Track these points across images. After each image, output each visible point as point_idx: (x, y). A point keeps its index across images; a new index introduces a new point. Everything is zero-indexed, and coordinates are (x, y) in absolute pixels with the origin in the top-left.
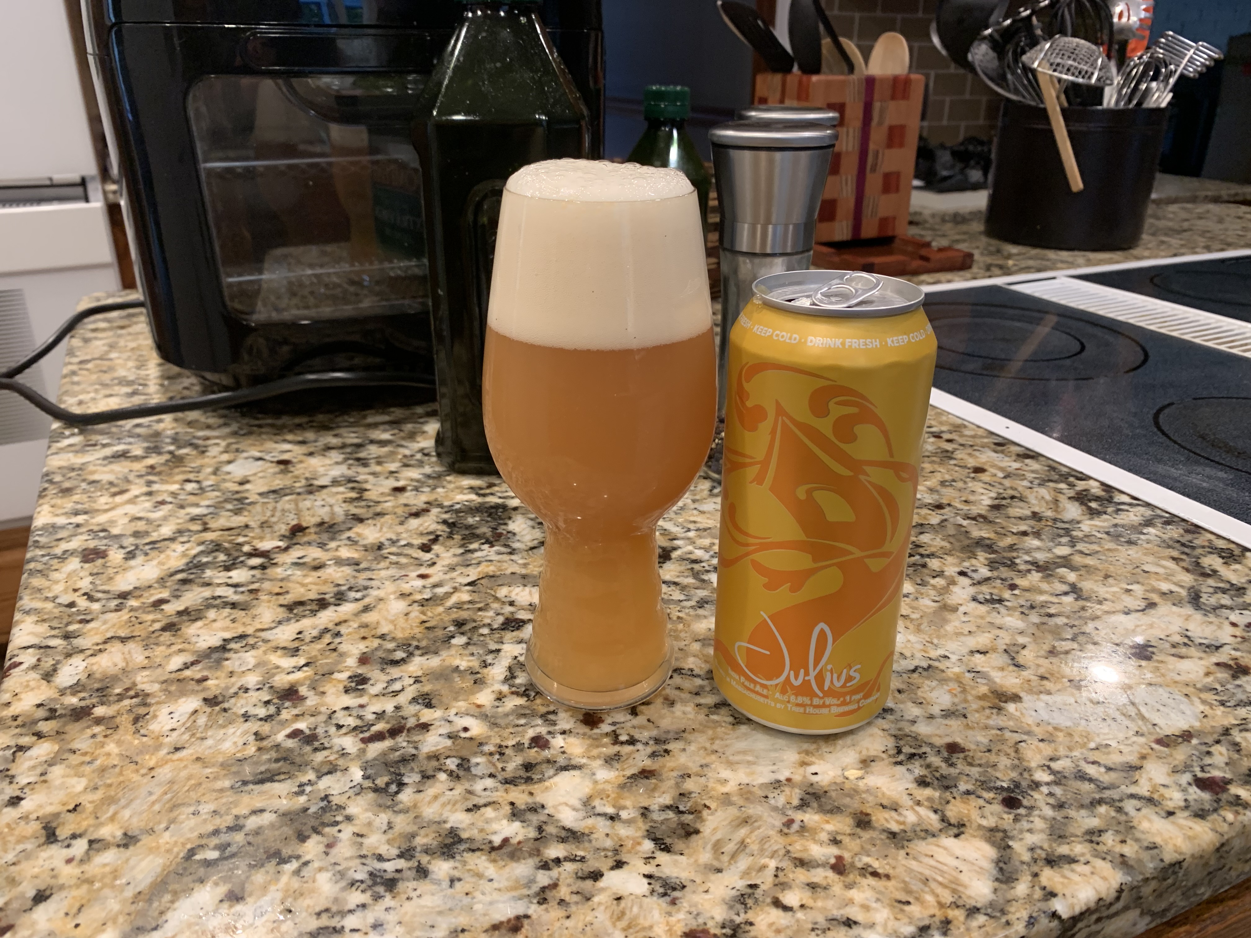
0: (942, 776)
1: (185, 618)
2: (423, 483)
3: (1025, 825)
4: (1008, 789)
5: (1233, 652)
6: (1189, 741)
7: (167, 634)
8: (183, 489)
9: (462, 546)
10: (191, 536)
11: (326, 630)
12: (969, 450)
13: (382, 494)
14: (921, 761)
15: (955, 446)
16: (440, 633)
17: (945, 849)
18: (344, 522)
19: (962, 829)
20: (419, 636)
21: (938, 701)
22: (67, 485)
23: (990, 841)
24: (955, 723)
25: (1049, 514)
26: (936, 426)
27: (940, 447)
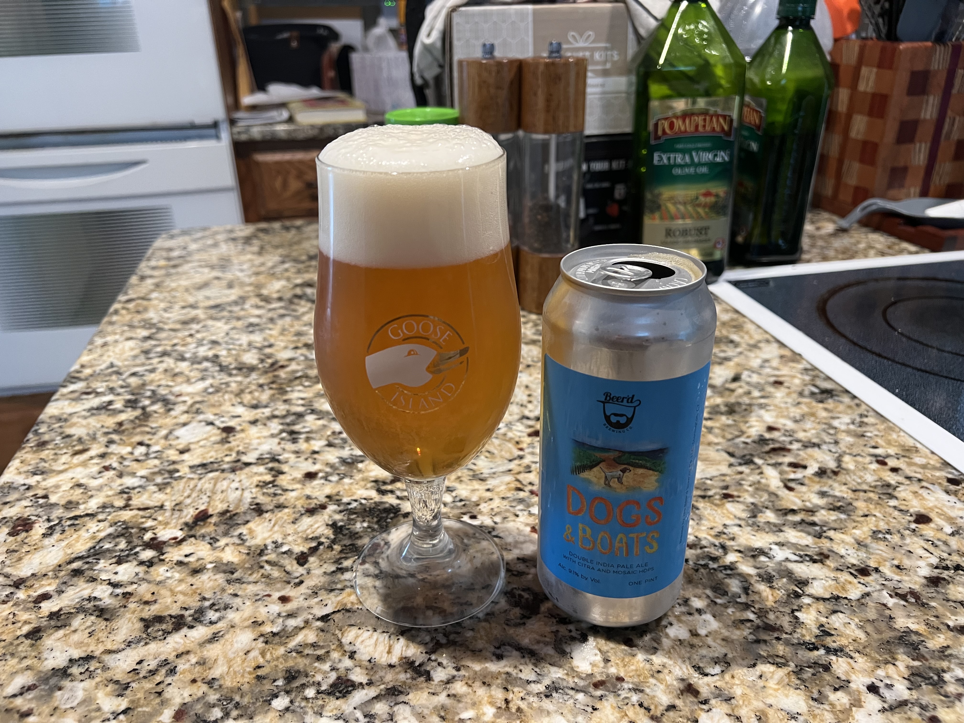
1: (53, 623)
2: (337, 469)
7: (28, 642)
8: (132, 453)
9: (337, 561)
10: (110, 514)
11: (166, 662)
12: (915, 487)
13: (293, 480)
15: (901, 479)
16: (267, 686)
18: (245, 513)
20: (246, 687)
22: (46, 437)
26: (882, 447)
27: (881, 479)
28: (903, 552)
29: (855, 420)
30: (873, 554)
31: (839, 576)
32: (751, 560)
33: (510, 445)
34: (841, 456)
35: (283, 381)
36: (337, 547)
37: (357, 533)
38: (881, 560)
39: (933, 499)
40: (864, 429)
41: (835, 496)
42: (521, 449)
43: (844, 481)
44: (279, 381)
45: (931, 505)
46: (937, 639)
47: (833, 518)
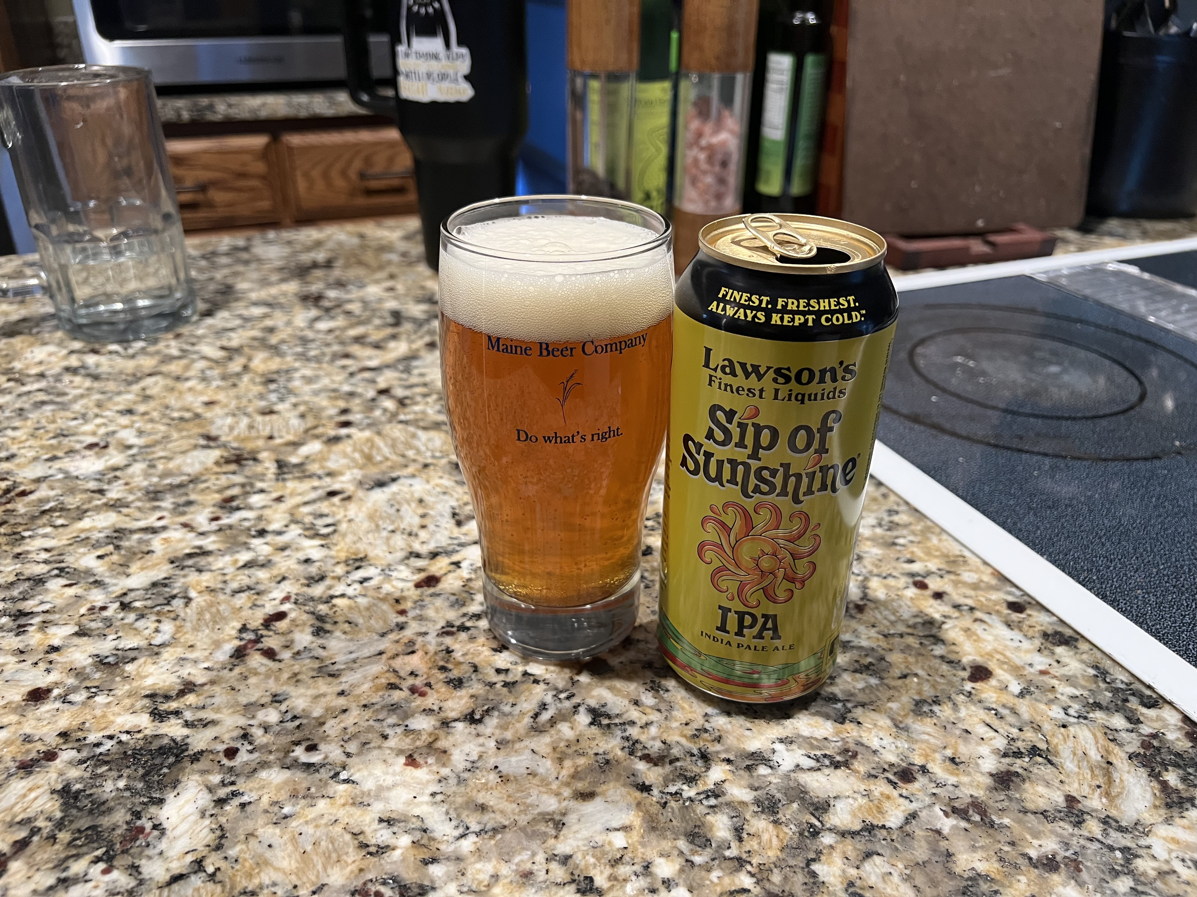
9: (58, 865)
12: (967, 621)
15: (947, 609)
25: (1097, 803)
26: (921, 560)
28: (958, 732)
29: (882, 519)
30: (917, 741)
31: (873, 787)
32: (746, 774)
33: (385, 607)
34: (866, 579)
35: (19, 520)
36: (64, 836)
37: (104, 803)
38: (928, 751)
39: (990, 638)
40: (895, 533)
41: (861, 648)
42: (403, 612)
43: (873, 620)
44: (13, 521)
45: (989, 648)
46: (1016, 885)
47: (860, 685)
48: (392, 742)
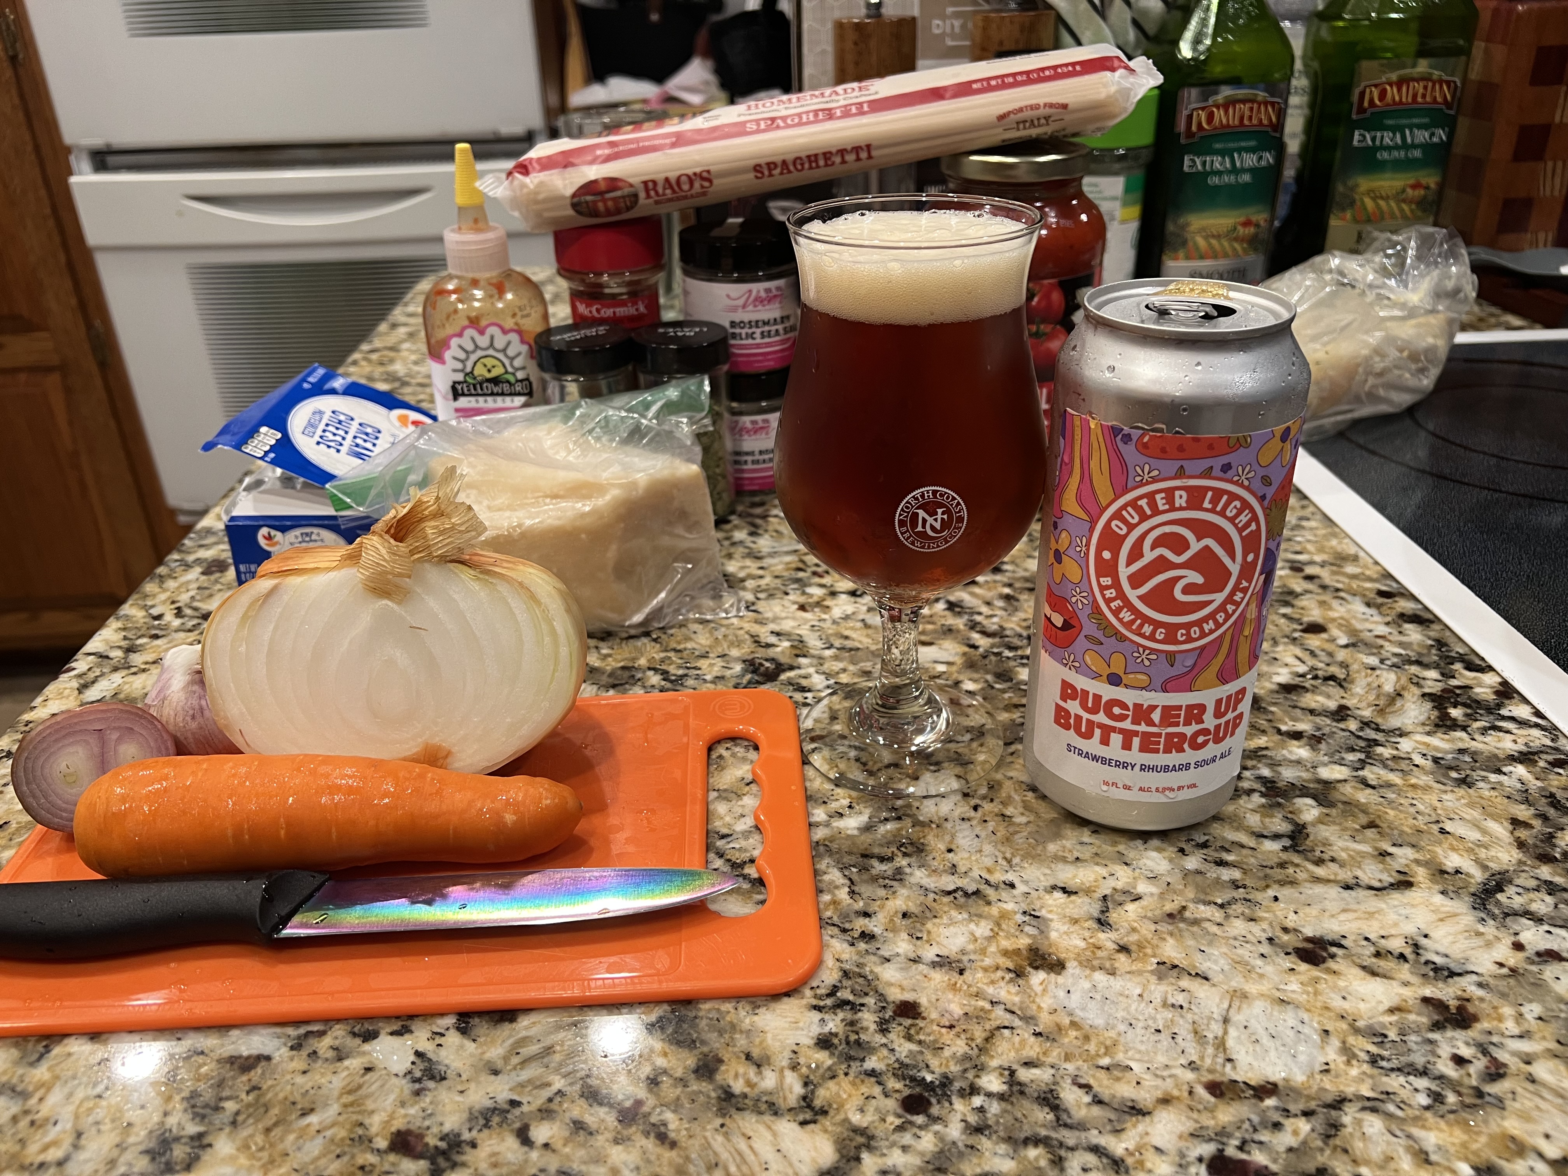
0: (858, 1043)
3: (907, 1138)
4: (930, 1087)
5: (1473, 988)
6: (1262, 1100)
12: (1327, 597)
14: (849, 1016)
15: (1312, 587)
17: (775, 1134)
19: (818, 1117)
21: (945, 942)
23: (841, 1145)
24: (939, 977)
25: (1367, 713)
26: (1309, 553)
27: (1284, 586)
39: (1343, 610)
45: (1336, 615)
48: (791, 597)
